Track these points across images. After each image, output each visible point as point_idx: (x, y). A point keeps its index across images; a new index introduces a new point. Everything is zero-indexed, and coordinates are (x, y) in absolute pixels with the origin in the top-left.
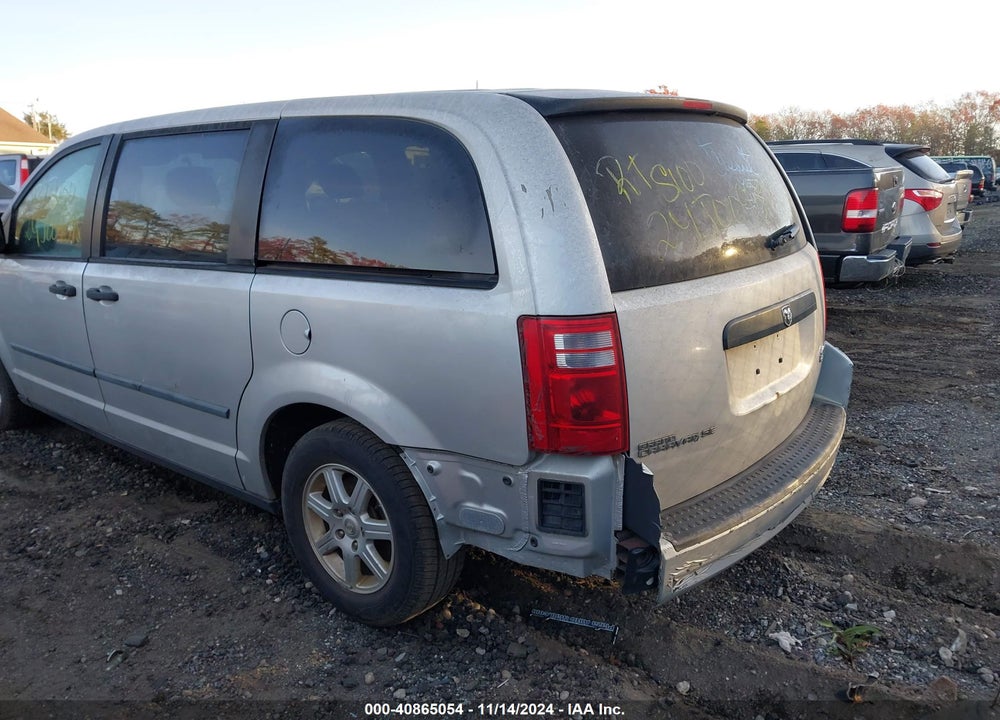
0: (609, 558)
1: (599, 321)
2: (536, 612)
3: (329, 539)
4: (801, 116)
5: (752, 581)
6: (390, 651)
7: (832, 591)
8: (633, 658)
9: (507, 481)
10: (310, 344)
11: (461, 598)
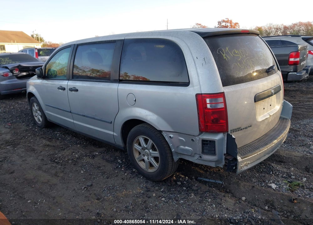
0: (222, 161)
1: (219, 95)
2: (199, 178)
3: (141, 157)
4: (273, 26)
5: (262, 170)
6: (159, 188)
7: (287, 173)
8: (228, 191)
9: (192, 140)
10: (135, 103)
11: (178, 174)
